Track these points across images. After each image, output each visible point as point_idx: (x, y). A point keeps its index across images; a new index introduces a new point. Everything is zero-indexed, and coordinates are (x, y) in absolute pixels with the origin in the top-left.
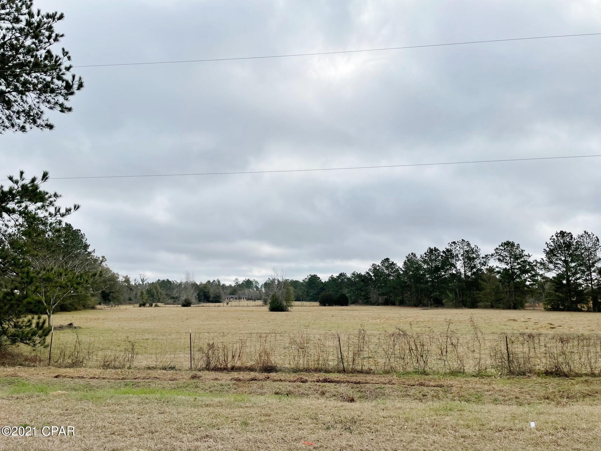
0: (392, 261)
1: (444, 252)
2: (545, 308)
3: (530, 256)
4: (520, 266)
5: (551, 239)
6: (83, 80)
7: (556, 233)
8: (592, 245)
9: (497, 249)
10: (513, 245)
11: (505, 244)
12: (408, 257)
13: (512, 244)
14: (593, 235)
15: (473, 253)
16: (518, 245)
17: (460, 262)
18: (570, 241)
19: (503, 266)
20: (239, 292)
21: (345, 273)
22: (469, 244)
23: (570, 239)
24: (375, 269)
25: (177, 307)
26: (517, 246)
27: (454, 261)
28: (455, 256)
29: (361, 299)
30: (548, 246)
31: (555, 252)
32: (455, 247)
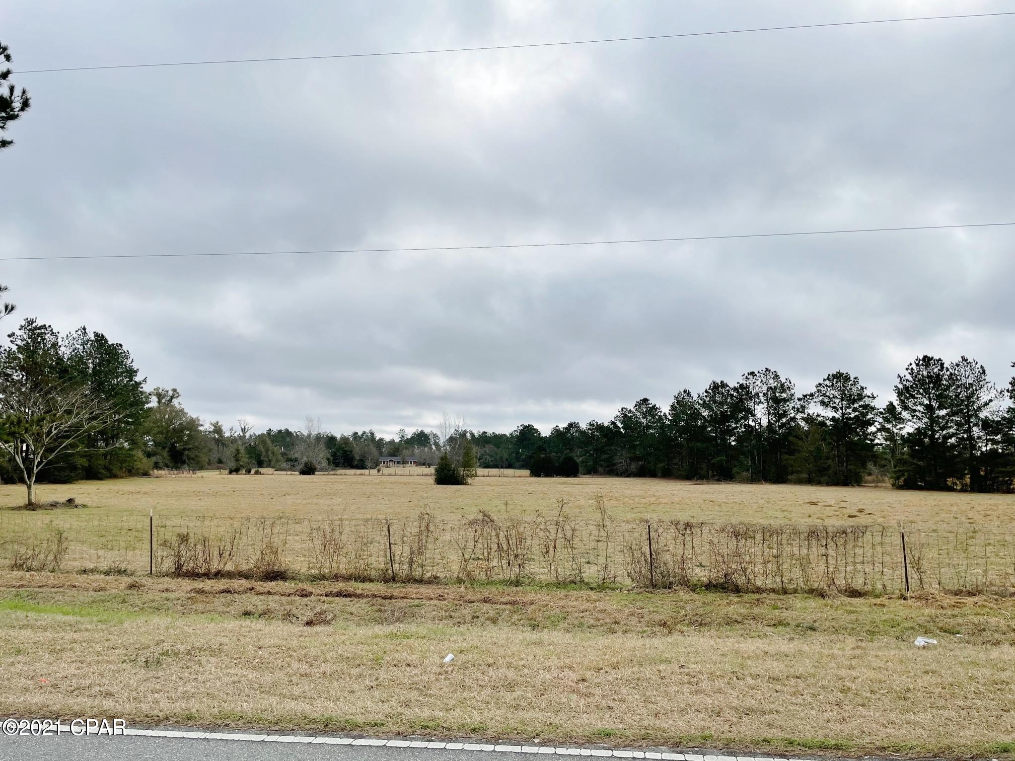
0: (653, 404)
1: (735, 389)
2: (893, 485)
3: (874, 398)
4: (857, 413)
5: (907, 369)
6: (29, 95)
7: (917, 360)
8: (974, 381)
9: (820, 384)
10: (847, 378)
11: (834, 376)
12: (677, 397)
13: (846, 376)
14: (977, 364)
15: (783, 391)
16: (856, 378)
17: (761, 406)
18: (939, 373)
19: (829, 413)
20: (404, 451)
21: (578, 423)
22: (776, 377)
23: (939, 370)
24: (625, 416)
25: (291, 475)
26: (854, 381)
27: (751, 404)
28: (754, 395)
29: (601, 466)
30: (901, 380)
31: (914, 391)
32: (754, 381)
